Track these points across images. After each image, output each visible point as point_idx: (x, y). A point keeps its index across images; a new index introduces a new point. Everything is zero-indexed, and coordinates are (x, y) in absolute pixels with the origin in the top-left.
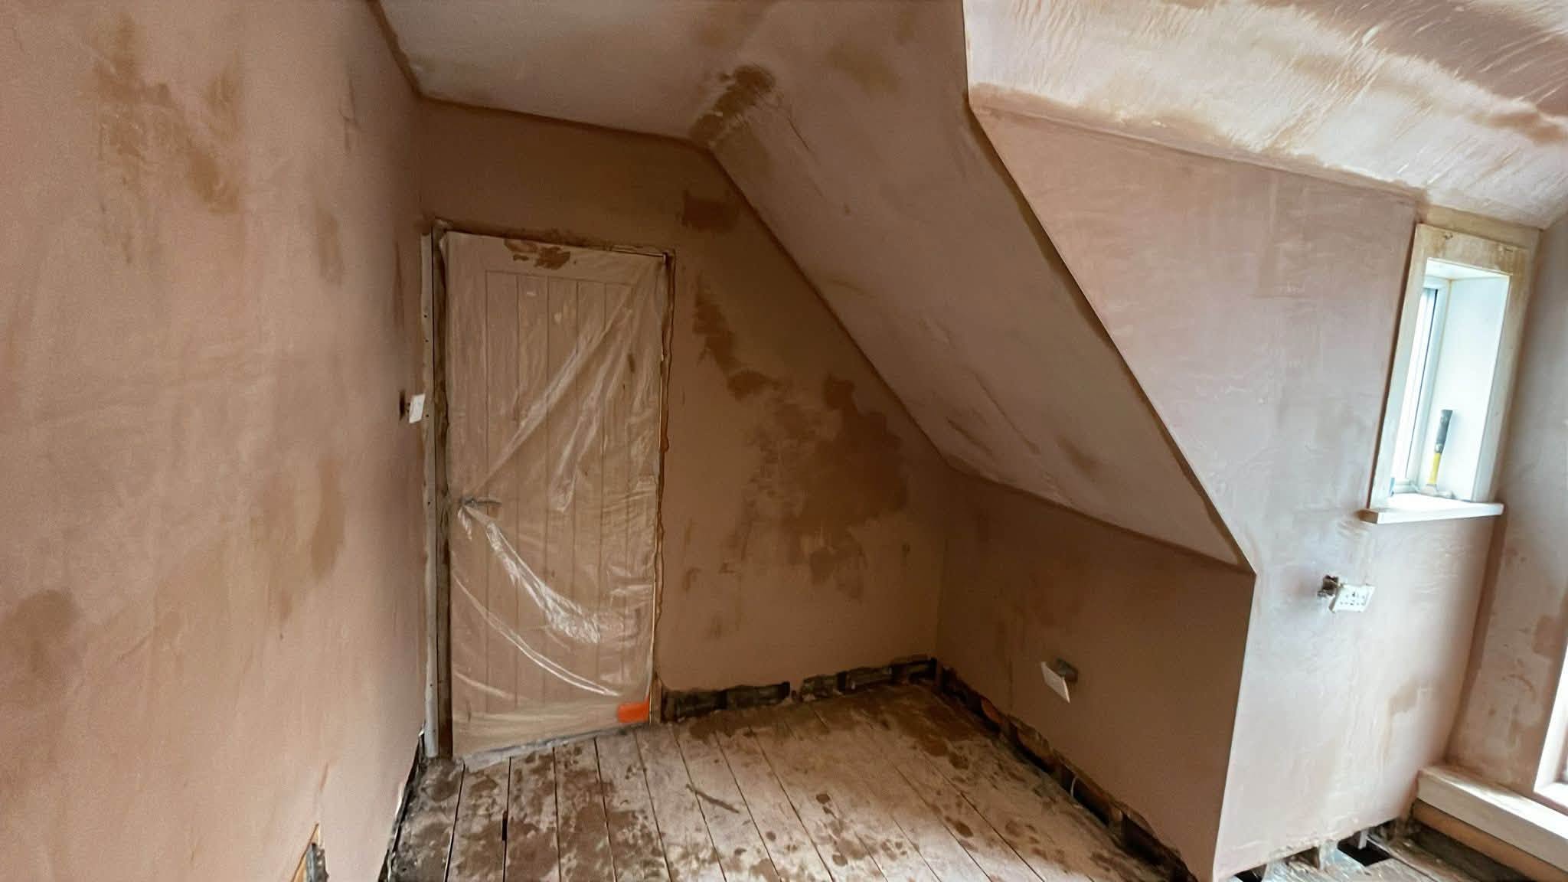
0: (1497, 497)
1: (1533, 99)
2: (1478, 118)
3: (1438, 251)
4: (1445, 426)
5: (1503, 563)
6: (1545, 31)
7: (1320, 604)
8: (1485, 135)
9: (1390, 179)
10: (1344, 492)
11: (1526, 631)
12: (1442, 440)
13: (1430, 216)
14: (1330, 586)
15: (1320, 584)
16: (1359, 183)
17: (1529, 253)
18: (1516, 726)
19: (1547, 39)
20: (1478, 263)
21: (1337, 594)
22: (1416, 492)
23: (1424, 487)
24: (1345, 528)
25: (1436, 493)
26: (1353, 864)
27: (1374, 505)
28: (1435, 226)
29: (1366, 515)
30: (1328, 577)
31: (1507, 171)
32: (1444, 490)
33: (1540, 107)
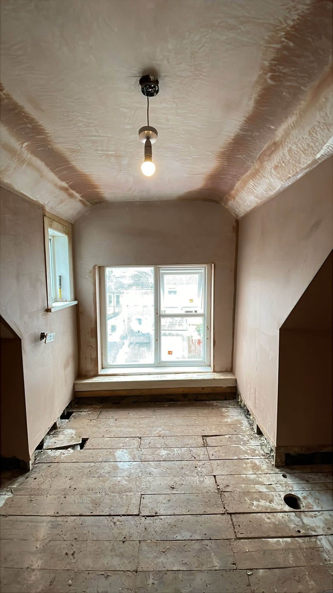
0: (76, 299)
1: (68, 183)
2: (56, 185)
3: (51, 226)
4: (60, 280)
5: (80, 317)
6: (70, 163)
7: (41, 343)
8: (58, 192)
9: (35, 199)
10: (40, 305)
11: (88, 333)
12: (60, 285)
13: (47, 214)
14: (43, 336)
15: (40, 336)
16: (27, 199)
17: (70, 229)
18: (91, 359)
19: (70, 165)
20: (59, 231)
21: (46, 337)
22: (57, 301)
23: (59, 300)
24: (43, 316)
25: (62, 301)
26: (65, 421)
27: (49, 308)
28: (48, 218)
29: (48, 310)
30: (42, 333)
31: (63, 204)
32: (63, 299)
33: (69, 186)
